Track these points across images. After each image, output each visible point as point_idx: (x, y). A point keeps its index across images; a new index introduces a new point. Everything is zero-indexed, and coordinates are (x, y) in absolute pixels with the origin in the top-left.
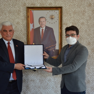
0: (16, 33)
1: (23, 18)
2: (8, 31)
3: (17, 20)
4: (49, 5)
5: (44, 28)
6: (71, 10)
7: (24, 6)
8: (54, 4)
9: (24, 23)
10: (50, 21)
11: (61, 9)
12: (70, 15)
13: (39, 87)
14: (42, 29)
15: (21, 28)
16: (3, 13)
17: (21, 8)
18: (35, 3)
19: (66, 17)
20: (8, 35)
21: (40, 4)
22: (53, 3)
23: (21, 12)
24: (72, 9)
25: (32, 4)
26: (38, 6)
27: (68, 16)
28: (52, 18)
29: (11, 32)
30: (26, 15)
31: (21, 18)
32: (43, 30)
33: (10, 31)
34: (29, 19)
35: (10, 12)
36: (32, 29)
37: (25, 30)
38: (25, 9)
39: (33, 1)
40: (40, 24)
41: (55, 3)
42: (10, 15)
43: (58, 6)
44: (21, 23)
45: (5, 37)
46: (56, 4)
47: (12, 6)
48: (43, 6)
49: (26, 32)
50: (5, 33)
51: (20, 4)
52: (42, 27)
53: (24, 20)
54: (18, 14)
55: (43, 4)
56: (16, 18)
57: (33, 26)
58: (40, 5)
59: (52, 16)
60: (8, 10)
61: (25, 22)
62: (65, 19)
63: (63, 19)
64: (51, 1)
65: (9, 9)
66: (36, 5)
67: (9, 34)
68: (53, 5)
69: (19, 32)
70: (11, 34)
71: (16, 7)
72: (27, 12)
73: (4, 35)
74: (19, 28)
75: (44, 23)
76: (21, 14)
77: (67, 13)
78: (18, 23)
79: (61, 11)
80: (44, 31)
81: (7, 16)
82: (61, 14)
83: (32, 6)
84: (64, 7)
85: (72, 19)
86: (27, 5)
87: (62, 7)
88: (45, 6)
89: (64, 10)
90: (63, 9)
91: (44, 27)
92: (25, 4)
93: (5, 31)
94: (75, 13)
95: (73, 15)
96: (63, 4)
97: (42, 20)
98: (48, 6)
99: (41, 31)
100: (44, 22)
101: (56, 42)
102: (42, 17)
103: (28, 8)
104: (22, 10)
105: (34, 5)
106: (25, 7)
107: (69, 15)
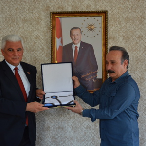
0: (35, 54)
1: (45, 29)
2: (16, 50)
3: (36, 33)
4: (87, 8)
5: (79, 45)
6: (121, 16)
7: (47, 10)
8: (94, 7)
9: (47, 37)
10: (89, 33)
11: (106, 15)
12: (120, 24)
13: (71, 139)
14: (75, 46)
15: (43, 45)
16: (13, 22)
17: (43, 14)
18: (64, 6)
19: (114, 27)
20: (15, 56)
21: (72, 6)
22: (92, 5)
23: (42, 20)
24: (123, 15)
25: (59, 8)
26: (69, 9)
27: (116, 26)
28: (91, 30)
29: (20, 51)
30: (50, 24)
31: (42, 30)
32: (76, 48)
33: (18, 50)
34: (55, 31)
35: (25, 21)
36: (60, 47)
37: (49, 48)
38: (49, 15)
39: (60, 3)
40: (72, 38)
41: (96, 5)
42: (25, 24)
43: (100, 9)
44: (43, 38)
45: (10, 59)
46: (98, 7)
47: (27, 12)
48: (76, 10)
49: (49, 52)
50: (10, 53)
51: (41, 8)
52: (75, 44)
53: (47, 32)
54: (38, 23)
55: (77, 7)
56: (34, 29)
57: (62, 42)
58: (72, 9)
59: (91, 26)
60: (22, 17)
61: (49, 35)
62: (112, 29)
63: (108, 30)
64: (89, 2)
65: (24, 15)
66: (66, 8)
67: (17, 55)
68: (93, 9)
69: (39, 52)
70: (20, 54)
71: (34, 12)
72: (52, 19)
73: (9, 56)
74: (40, 45)
75: (79, 37)
76: (43, 23)
77: (115, 21)
78: (37, 38)
79: (106, 17)
80: (78, 49)
81: (21, 26)
82: (106, 22)
83: (60, 10)
84: (110, 12)
85: (123, 29)
86: (52, 8)
87: (107, 11)
88: (80, 10)
89: (110, 16)
90: (108, 14)
91: (79, 42)
92: (49, 7)
93: (10, 50)
94: (127, 20)
95: (124, 24)
96: (108, 7)
97: (75, 32)
98: (85, 9)
99: (74, 49)
100: (78, 35)
101: (97, 67)
102: (76, 28)
103: (53, 13)
104: (43, 17)
105: (63, 8)
106: (49, 12)
107: (117, 23)
